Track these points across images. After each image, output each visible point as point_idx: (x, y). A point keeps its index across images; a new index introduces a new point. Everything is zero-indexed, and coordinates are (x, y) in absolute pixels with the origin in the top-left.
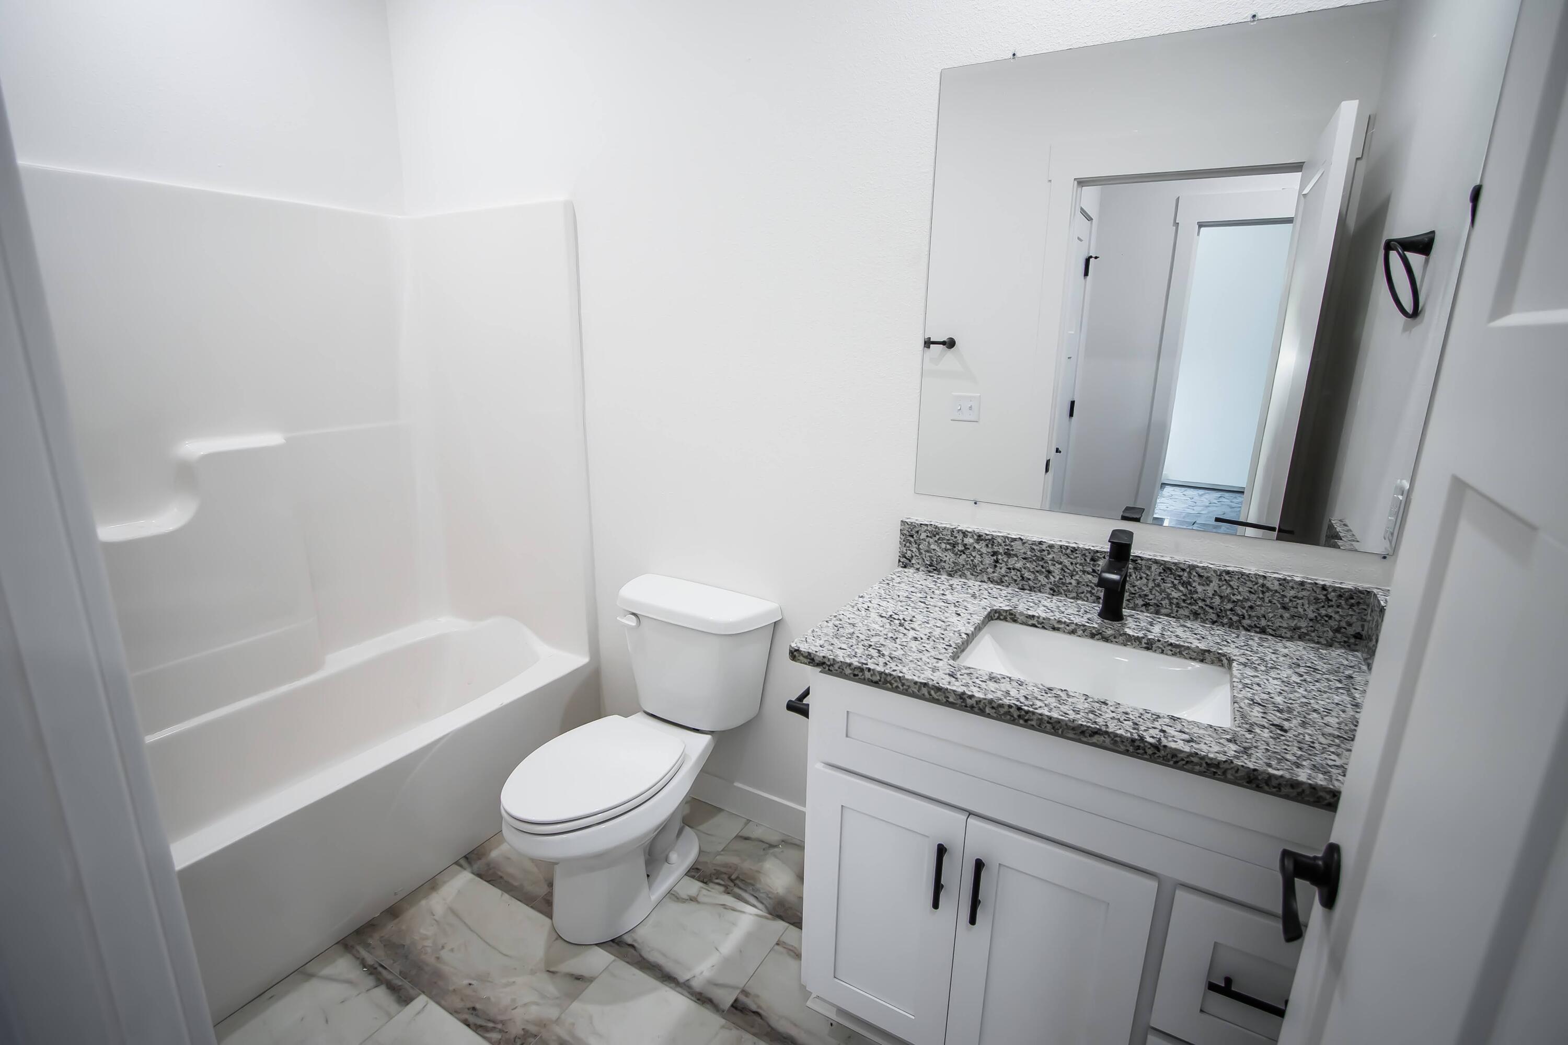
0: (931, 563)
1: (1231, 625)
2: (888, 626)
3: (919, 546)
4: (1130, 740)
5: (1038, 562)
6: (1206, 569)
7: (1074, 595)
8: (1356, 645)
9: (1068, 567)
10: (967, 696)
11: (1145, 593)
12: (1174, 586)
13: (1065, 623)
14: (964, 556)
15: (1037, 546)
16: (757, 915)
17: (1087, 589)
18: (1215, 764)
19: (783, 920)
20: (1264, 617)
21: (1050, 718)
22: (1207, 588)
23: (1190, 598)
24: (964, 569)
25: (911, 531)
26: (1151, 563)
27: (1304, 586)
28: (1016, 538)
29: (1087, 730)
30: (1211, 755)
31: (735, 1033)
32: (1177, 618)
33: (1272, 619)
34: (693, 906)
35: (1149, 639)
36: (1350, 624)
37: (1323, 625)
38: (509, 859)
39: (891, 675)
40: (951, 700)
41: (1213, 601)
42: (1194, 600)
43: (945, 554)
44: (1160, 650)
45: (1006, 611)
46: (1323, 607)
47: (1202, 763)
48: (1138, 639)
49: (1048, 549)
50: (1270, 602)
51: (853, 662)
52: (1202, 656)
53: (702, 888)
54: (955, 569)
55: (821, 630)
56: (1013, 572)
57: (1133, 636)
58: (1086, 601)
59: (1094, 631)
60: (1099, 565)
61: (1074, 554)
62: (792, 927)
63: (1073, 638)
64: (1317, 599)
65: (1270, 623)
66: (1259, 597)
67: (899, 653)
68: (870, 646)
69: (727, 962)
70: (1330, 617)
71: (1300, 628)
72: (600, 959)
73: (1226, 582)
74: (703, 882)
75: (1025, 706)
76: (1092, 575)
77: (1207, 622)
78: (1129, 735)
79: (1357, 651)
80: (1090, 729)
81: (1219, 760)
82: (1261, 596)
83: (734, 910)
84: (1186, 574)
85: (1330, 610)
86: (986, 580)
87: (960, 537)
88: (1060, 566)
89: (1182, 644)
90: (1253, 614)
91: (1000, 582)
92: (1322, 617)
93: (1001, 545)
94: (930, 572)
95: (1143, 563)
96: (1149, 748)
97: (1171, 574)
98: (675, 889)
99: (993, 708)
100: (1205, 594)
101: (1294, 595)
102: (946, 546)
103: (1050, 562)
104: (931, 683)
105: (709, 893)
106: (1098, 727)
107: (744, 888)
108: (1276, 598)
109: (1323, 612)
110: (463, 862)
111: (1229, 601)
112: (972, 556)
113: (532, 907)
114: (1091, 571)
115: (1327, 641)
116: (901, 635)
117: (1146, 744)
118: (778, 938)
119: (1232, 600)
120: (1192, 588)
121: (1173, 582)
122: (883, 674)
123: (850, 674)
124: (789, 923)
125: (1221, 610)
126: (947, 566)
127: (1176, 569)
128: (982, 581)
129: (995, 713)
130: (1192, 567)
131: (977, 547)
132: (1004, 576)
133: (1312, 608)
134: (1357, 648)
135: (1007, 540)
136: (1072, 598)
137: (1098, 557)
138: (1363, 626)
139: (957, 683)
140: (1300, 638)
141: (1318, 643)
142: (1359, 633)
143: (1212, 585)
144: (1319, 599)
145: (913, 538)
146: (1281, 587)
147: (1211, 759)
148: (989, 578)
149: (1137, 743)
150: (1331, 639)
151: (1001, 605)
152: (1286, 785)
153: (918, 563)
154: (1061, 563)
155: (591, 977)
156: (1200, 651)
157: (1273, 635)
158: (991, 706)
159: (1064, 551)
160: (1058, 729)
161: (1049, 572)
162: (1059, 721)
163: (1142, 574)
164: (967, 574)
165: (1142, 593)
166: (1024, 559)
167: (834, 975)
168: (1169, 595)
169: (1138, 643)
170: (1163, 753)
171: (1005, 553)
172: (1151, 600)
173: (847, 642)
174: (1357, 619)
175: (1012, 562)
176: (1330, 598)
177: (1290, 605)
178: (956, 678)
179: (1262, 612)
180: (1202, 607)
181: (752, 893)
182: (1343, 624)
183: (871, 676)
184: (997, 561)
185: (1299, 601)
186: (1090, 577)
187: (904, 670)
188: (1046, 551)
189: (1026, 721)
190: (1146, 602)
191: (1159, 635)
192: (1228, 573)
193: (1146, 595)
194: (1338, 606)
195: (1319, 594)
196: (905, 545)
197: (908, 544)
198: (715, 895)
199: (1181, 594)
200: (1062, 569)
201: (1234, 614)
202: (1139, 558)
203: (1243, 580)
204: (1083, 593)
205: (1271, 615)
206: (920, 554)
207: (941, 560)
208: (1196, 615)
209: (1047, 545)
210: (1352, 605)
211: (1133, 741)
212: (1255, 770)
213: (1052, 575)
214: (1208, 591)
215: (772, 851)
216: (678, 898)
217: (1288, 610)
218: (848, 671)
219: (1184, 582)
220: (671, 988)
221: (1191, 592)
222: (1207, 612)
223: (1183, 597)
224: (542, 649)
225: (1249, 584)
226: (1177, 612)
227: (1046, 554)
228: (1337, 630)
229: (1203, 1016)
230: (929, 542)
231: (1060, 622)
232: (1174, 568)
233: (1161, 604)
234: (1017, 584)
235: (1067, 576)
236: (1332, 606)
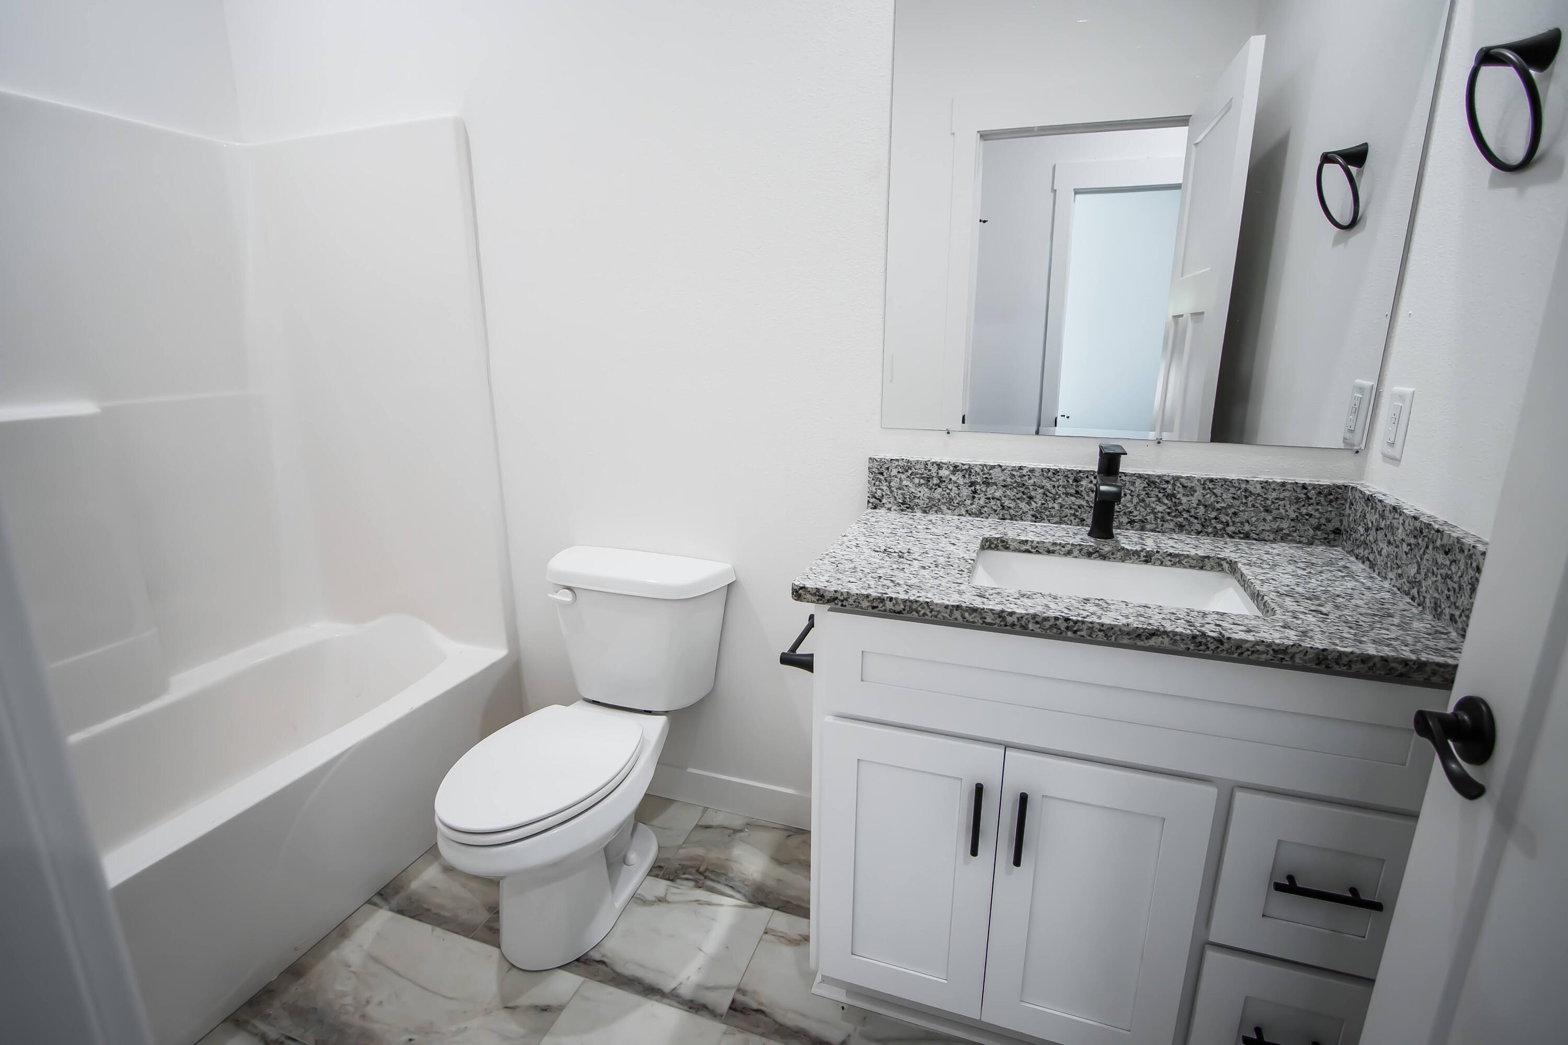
0: (903, 501)
1: (1215, 534)
2: (887, 559)
3: (890, 483)
4: (1190, 637)
5: (1018, 489)
6: (1190, 479)
7: (1057, 519)
8: (1335, 540)
9: (1050, 491)
10: (1007, 613)
11: (1129, 510)
12: (1159, 500)
13: (1060, 544)
14: (940, 490)
15: (1017, 471)
16: (735, 906)
17: (1071, 512)
18: (1282, 650)
19: (766, 906)
20: (1248, 522)
21: (1103, 625)
22: (1190, 498)
23: (1175, 510)
24: (940, 503)
25: (881, 468)
26: (1135, 478)
27: (1285, 487)
28: (995, 466)
29: (1143, 632)
30: (1278, 641)
31: (740, 1037)
32: (1163, 532)
33: (1255, 523)
34: (663, 907)
35: (1148, 552)
36: (1329, 521)
37: (1304, 524)
38: (434, 887)
39: (917, 601)
40: (988, 620)
41: (1198, 511)
42: (1179, 512)
43: (919, 490)
44: (1159, 561)
45: (997, 539)
46: (1304, 506)
47: (1268, 651)
48: (1136, 553)
49: (1029, 473)
50: (1253, 506)
51: (871, 593)
52: (1201, 563)
53: (668, 886)
54: (930, 504)
55: (820, 568)
56: (993, 502)
57: (1131, 550)
58: (1070, 525)
59: (1091, 550)
60: (1082, 486)
61: (1056, 476)
62: (777, 912)
63: (1069, 560)
64: (1297, 499)
65: (1253, 528)
66: (1242, 503)
67: (914, 581)
68: (880, 577)
69: (715, 961)
70: (1311, 515)
71: (1282, 529)
72: (568, 982)
73: (1210, 490)
74: (668, 879)
75: (1072, 616)
76: (1075, 497)
77: (1192, 533)
78: (1189, 632)
79: (1336, 546)
80: (1146, 631)
81: (1286, 645)
82: (1244, 501)
83: (709, 904)
84: (1170, 486)
85: (1310, 508)
86: (964, 514)
87: (934, 470)
88: (1042, 490)
89: (1181, 553)
90: (1237, 520)
91: (979, 514)
92: (1303, 516)
93: (978, 474)
94: (902, 510)
95: (1127, 479)
96: (1212, 643)
97: (1155, 487)
98: (638, 892)
99: (1037, 623)
100: (1190, 505)
101: (1276, 497)
102: (920, 481)
103: (1031, 488)
104: (964, 605)
105: (678, 891)
106: (1155, 628)
107: (716, 879)
108: (1258, 501)
109: (1304, 511)
110: (377, 900)
111: (1214, 509)
112: (948, 489)
113: (473, 938)
114: (1075, 492)
115: (1308, 539)
116: (907, 566)
117: (1209, 639)
118: (765, 926)
119: (1216, 508)
120: (1176, 500)
121: (1157, 496)
122: (908, 601)
123: (868, 607)
124: (773, 908)
125: (1205, 519)
126: (921, 503)
127: (1161, 482)
128: (959, 515)
129: (1039, 628)
130: (1177, 479)
131: (954, 478)
132: (983, 507)
133: (1293, 508)
134: (1336, 543)
135: (985, 468)
136: (1056, 523)
137: (1081, 477)
138: (1341, 521)
139: (990, 602)
140: (1283, 539)
141: (1300, 542)
142: (1338, 529)
143: (1196, 495)
144: (1300, 498)
145: (883, 475)
146: (1264, 490)
147: (1278, 645)
148: (967, 511)
149: (1199, 639)
150: (1312, 537)
151: (990, 533)
152: (1356, 661)
153: (890, 502)
154: (1042, 487)
155: (560, 1006)
156: (1200, 558)
157: (1256, 540)
158: (1034, 621)
159: (1045, 474)
160: (1112, 636)
161: (1031, 498)
162: (1112, 628)
163: (1126, 490)
164: (943, 508)
165: (1127, 510)
166: (1003, 486)
167: (852, 952)
168: (1153, 509)
169: (1137, 557)
170: (1226, 646)
171: (984, 483)
172: (1136, 516)
173: (854, 576)
174: (1336, 515)
175: (991, 491)
176: (1310, 496)
177: (1272, 507)
178: (988, 598)
179: (1246, 517)
180: (1187, 519)
181: (726, 883)
182: (1323, 521)
183: (894, 605)
184: (975, 492)
185: (1280, 503)
186: (1073, 499)
187: (930, 595)
188: (1027, 477)
189: (1075, 632)
190: (1131, 519)
191: (1156, 547)
192: (1211, 480)
193: (1131, 512)
194: (1318, 504)
195: (1299, 494)
196: (875, 483)
197: (877, 483)
198: (685, 891)
199: (1166, 507)
200: (1044, 494)
201: (1218, 522)
202: (1123, 475)
203: (1227, 487)
204: (1066, 516)
205: (1254, 519)
206: (891, 493)
207: (915, 497)
208: (1181, 527)
209: (1028, 470)
210: (1331, 501)
211: (1194, 637)
212: (1324, 650)
213: (1034, 501)
214: (1193, 502)
215: (738, 835)
216: (644, 902)
217: (1271, 512)
218: (865, 604)
219: (1168, 494)
220: (657, 1001)
221: (1175, 505)
222: (1192, 523)
223: (1168, 510)
224: (449, 645)
225: (1233, 490)
226: (1162, 526)
227: (1027, 480)
228: (1317, 528)
229: (1265, 919)
230: (900, 479)
231: (1054, 544)
232: (1158, 481)
233: (1146, 519)
234: (997, 514)
235: (1049, 501)
236: (1312, 504)
